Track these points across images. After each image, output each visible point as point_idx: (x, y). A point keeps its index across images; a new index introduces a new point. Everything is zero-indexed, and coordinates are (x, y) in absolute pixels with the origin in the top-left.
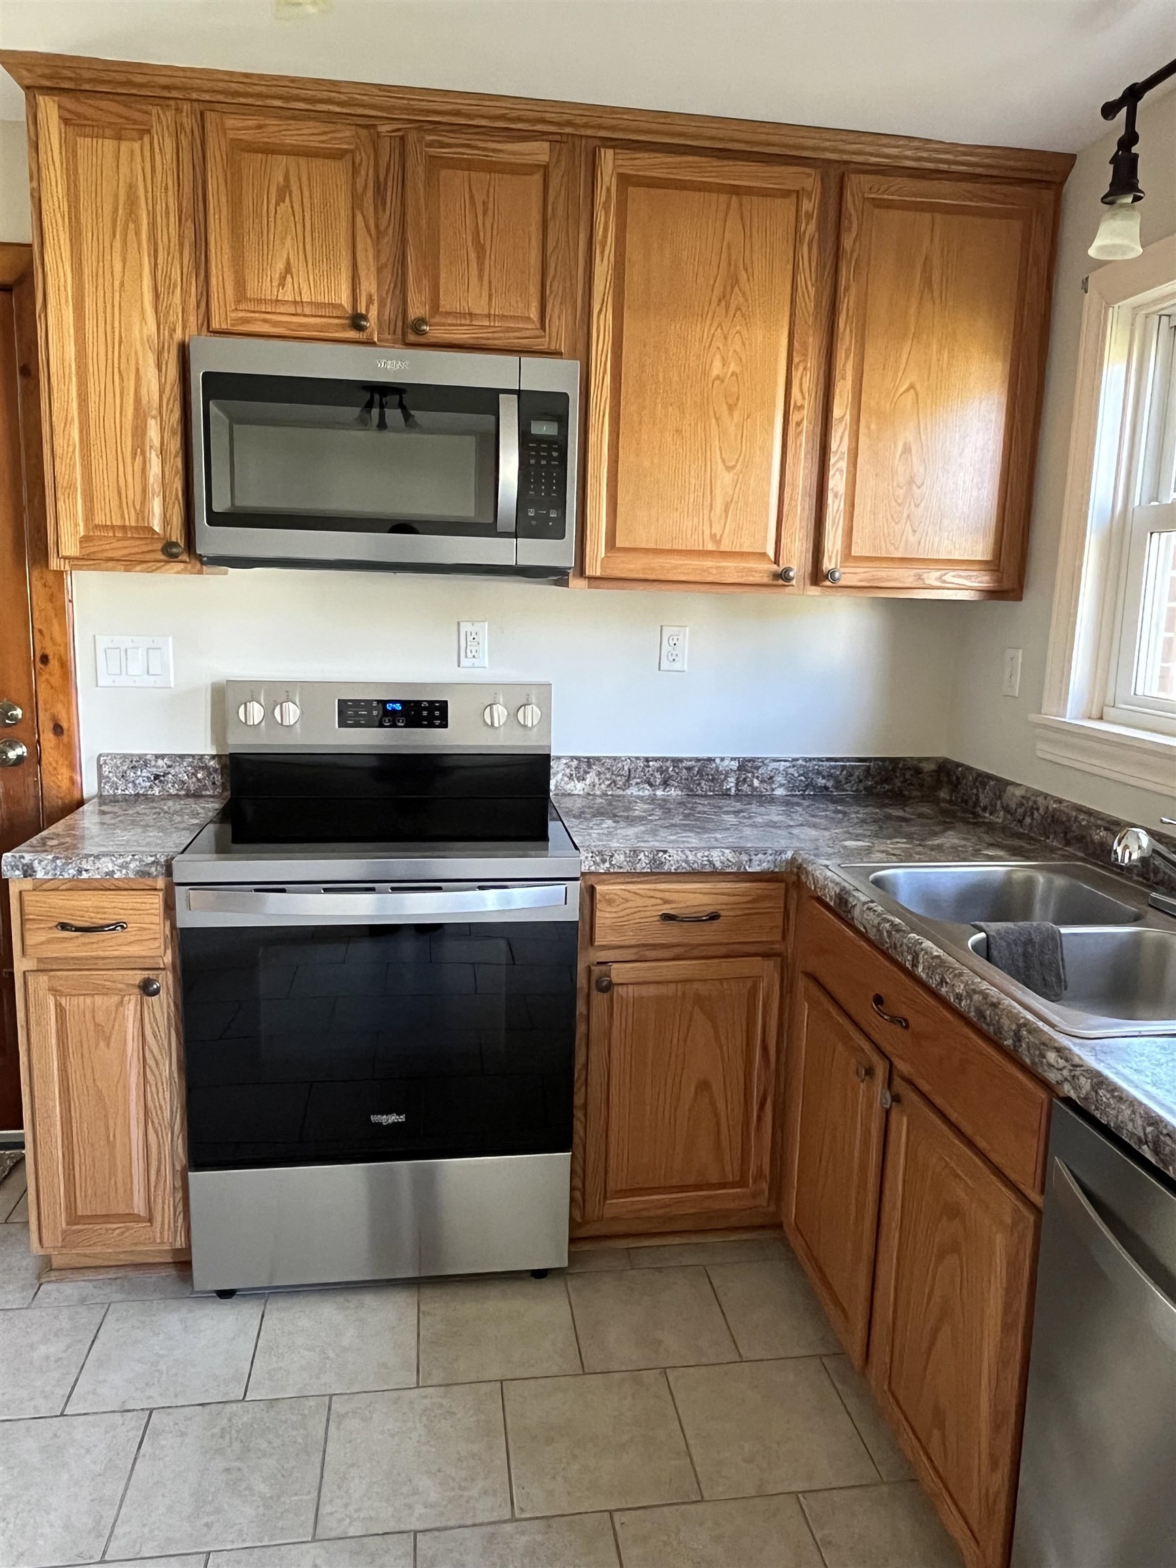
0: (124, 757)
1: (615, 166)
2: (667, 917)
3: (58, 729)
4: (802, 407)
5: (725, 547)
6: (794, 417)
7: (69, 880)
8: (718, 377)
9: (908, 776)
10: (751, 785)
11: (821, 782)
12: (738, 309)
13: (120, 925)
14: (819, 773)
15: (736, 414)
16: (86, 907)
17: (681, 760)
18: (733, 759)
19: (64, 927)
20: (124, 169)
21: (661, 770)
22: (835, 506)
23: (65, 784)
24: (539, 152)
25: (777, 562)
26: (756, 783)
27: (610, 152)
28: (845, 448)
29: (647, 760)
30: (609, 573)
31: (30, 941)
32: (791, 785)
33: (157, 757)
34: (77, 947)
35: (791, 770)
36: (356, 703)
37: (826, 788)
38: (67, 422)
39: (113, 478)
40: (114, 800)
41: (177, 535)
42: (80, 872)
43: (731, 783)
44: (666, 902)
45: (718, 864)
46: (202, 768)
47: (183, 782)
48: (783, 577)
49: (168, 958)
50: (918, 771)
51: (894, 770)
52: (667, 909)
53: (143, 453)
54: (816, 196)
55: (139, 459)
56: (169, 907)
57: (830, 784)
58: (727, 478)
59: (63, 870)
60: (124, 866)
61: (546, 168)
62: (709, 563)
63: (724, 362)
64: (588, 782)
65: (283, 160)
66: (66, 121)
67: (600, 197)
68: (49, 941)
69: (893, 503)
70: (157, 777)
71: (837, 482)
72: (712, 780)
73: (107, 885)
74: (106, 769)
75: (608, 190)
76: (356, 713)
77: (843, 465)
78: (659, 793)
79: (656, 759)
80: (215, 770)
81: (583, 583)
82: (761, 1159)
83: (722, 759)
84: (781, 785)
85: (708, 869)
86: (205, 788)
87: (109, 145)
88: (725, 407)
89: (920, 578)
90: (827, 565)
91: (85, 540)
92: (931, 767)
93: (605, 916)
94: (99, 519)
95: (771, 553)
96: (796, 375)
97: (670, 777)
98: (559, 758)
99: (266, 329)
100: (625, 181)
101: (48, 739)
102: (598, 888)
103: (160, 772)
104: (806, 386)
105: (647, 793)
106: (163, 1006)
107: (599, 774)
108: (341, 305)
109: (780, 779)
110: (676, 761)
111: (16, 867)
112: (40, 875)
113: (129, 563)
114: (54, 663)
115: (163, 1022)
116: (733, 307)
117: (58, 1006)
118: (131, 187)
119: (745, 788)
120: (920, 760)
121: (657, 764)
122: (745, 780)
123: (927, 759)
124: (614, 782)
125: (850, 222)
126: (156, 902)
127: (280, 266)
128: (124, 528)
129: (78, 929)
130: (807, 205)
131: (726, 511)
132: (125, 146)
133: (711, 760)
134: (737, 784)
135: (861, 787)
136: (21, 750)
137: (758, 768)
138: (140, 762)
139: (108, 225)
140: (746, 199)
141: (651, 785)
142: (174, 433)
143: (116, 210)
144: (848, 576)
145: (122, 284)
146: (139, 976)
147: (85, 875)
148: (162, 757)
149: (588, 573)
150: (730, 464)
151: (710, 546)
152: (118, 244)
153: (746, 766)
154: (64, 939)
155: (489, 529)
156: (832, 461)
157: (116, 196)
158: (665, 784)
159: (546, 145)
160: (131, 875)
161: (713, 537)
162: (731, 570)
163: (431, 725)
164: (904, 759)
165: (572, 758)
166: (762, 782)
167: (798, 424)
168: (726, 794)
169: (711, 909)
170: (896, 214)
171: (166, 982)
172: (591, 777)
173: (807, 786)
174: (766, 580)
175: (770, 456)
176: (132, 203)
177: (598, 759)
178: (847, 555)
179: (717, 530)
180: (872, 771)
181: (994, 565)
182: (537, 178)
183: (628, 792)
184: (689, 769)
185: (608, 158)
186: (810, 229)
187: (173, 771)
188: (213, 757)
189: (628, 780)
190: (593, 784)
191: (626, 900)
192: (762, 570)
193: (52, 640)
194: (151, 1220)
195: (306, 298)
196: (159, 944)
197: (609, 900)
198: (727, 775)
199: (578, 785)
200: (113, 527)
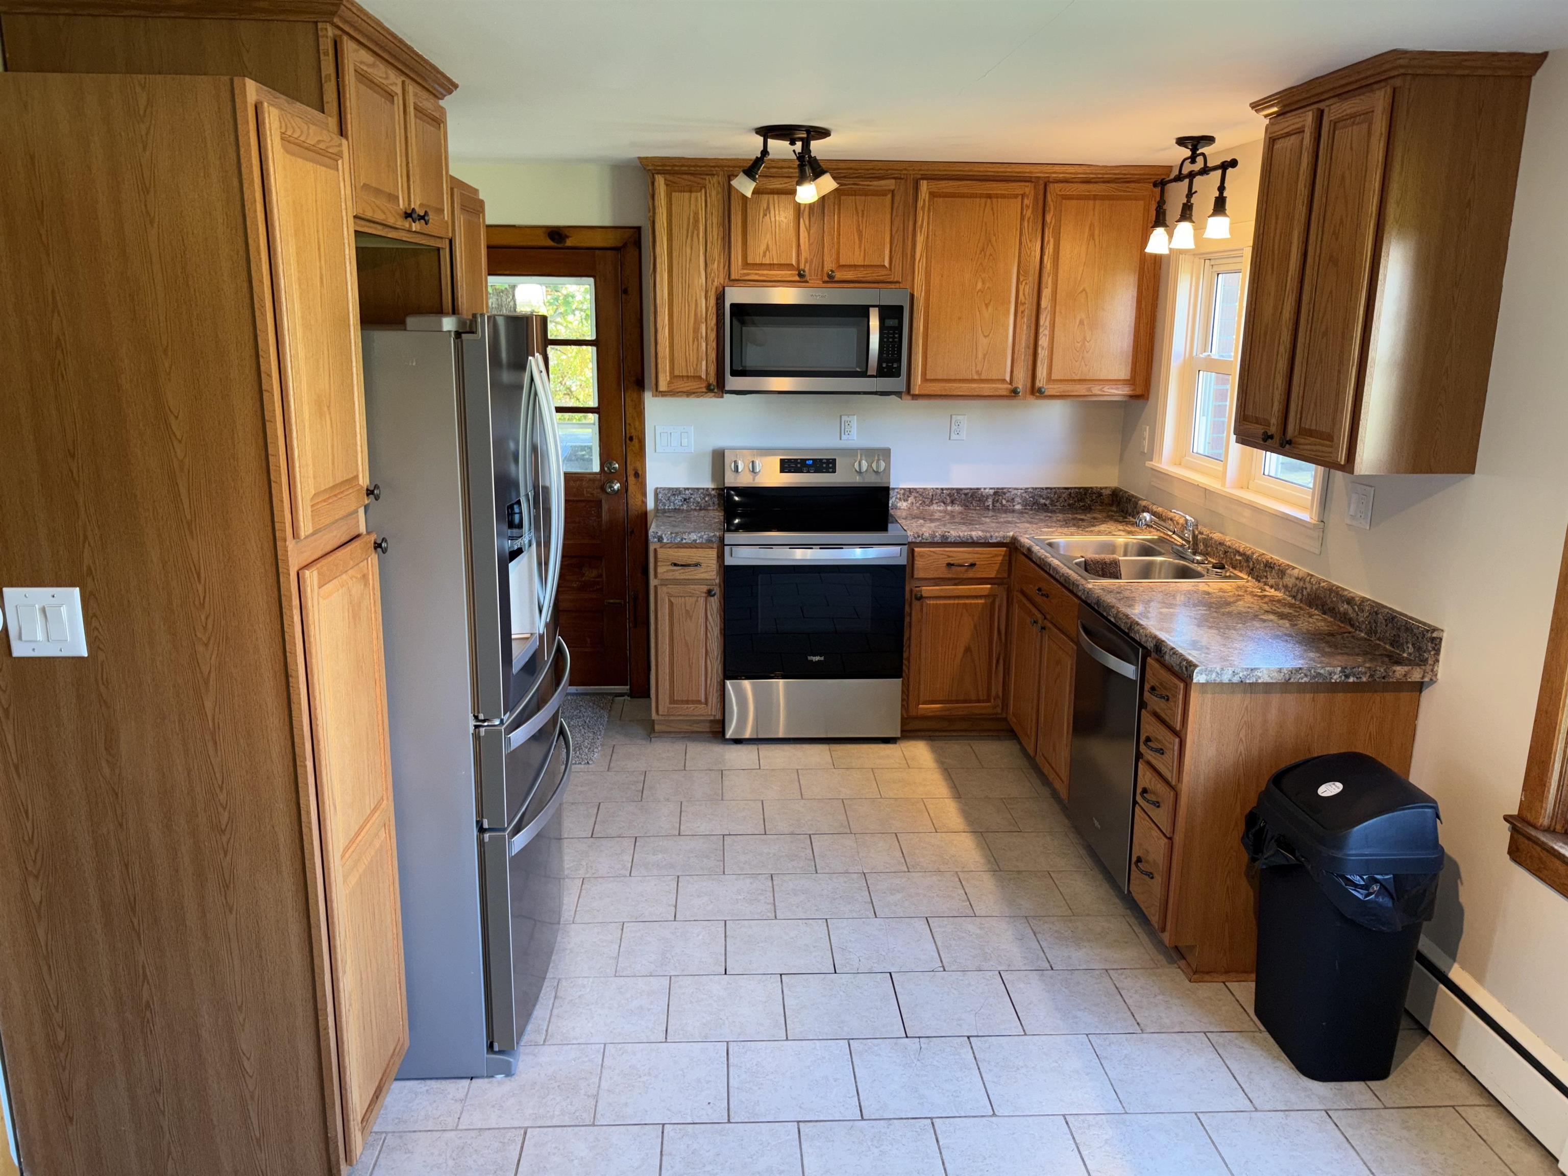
0: (669, 489)
1: (927, 189)
2: (949, 565)
3: (637, 475)
4: (1025, 303)
5: (983, 377)
6: (1021, 309)
7: (677, 544)
8: (980, 290)
9: (1094, 498)
10: (1001, 503)
11: (1042, 501)
12: (991, 255)
13: (697, 565)
14: (1041, 496)
15: (990, 308)
16: (683, 555)
17: (961, 489)
18: (991, 488)
19: (675, 565)
20: (693, 207)
21: (950, 495)
22: (1042, 353)
23: (639, 503)
24: (890, 184)
25: (1011, 383)
26: (1004, 502)
27: (925, 182)
28: (1047, 323)
29: (942, 489)
30: (923, 392)
31: (660, 570)
32: (1025, 504)
33: (686, 489)
34: (679, 573)
35: (1024, 495)
36: (790, 459)
37: (1045, 505)
39: (683, 353)
40: (664, 511)
41: (712, 380)
42: (682, 540)
43: (990, 502)
44: (949, 557)
45: (975, 538)
46: (708, 495)
47: (699, 503)
48: (1015, 392)
49: (717, 581)
50: (1100, 495)
51: (1085, 494)
52: (949, 560)
53: (698, 340)
54: (1031, 197)
55: (696, 343)
56: (721, 556)
57: (1048, 502)
58: (985, 341)
59: (675, 538)
60: (701, 537)
61: (893, 191)
62: (974, 385)
63: (983, 283)
64: (909, 502)
65: (766, 196)
66: (667, 185)
67: (920, 204)
68: (667, 571)
69: (1075, 351)
70: (685, 500)
71: (1043, 341)
72: (979, 501)
73: (693, 545)
74: (660, 496)
75: (924, 200)
76: (789, 466)
77: (1047, 332)
78: (949, 508)
79: (947, 489)
80: (714, 496)
81: (909, 398)
82: (997, 688)
83: (985, 489)
84: (1019, 503)
85: (970, 541)
86: (709, 505)
87: (687, 195)
88: (984, 305)
89: (1089, 389)
90: (1039, 384)
91: (670, 383)
92: (1108, 492)
93: (919, 563)
94: (677, 373)
95: (1008, 379)
96: (1021, 288)
97: (955, 499)
98: (894, 489)
99: (757, 278)
100: (933, 195)
101: (631, 480)
102: (916, 549)
103: (687, 497)
104: (1027, 293)
105: (942, 508)
106: (715, 603)
107: (915, 497)
108: (791, 265)
109: (1018, 500)
110: (959, 490)
111: (654, 537)
112: (665, 541)
113: (688, 394)
114: (635, 441)
115: (715, 610)
116: (988, 253)
117: (670, 601)
118: (696, 214)
119: (998, 505)
120: (1101, 488)
121: (948, 492)
122: (997, 501)
123: (1106, 488)
124: (924, 502)
125: (1050, 208)
126: (713, 553)
127: (763, 247)
128: (688, 376)
129: (682, 565)
130: (1026, 201)
131: (984, 359)
132: (694, 195)
133: (978, 489)
134: (993, 503)
135: (1066, 504)
136: (617, 486)
137: (1005, 494)
138: (676, 492)
139: (685, 232)
140: (995, 200)
141: (944, 503)
142: (712, 330)
143: (688, 225)
144: (1051, 389)
145: (690, 260)
146: (705, 588)
147: (684, 541)
148: (688, 489)
149: (912, 392)
150: (986, 334)
151: (976, 377)
152: (689, 241)
153: (999, 493)
154: (673, 571)
155: (864, 374)
156: (1041, 331)
157: (689, 219)
158: (952, 502)
159: (893, 181)
160: (704, 541)
161: (977, 372)
162: (986, 389)
163: (828, 472)
164: (1091, 488)
165: (901, 489)
166: (1008, 501)
167: (1022, 312)
168: (987, 508)
169: (971, 561)
170: (1074, 202)
171: (717, 590)
172: (911, 499)
173: (1034, 504)
174: (1005, 393)
175: (1007, 330)
176: (696, 221)
177: (915, 489)
178: (1049, 379)
179: (979, 368)
180: (1072, 495)
181: (1131, 382)
182: (889, 196)
183: (932, 508)
184: (966, 494)
185: (924, 185)
186: (1028, 213)
187: (693, 497)
188: (713, 489)
189: (932, 500)
190: (912, 503)
191: (930, 556)
192: (1003, 388)
193: (635, 429)
194: (706, 703)
195: (775, 262)
196: (715, 573)
197: (922, 556)
198: (987, 497)
199: (905, 504)
200: (683, 376)
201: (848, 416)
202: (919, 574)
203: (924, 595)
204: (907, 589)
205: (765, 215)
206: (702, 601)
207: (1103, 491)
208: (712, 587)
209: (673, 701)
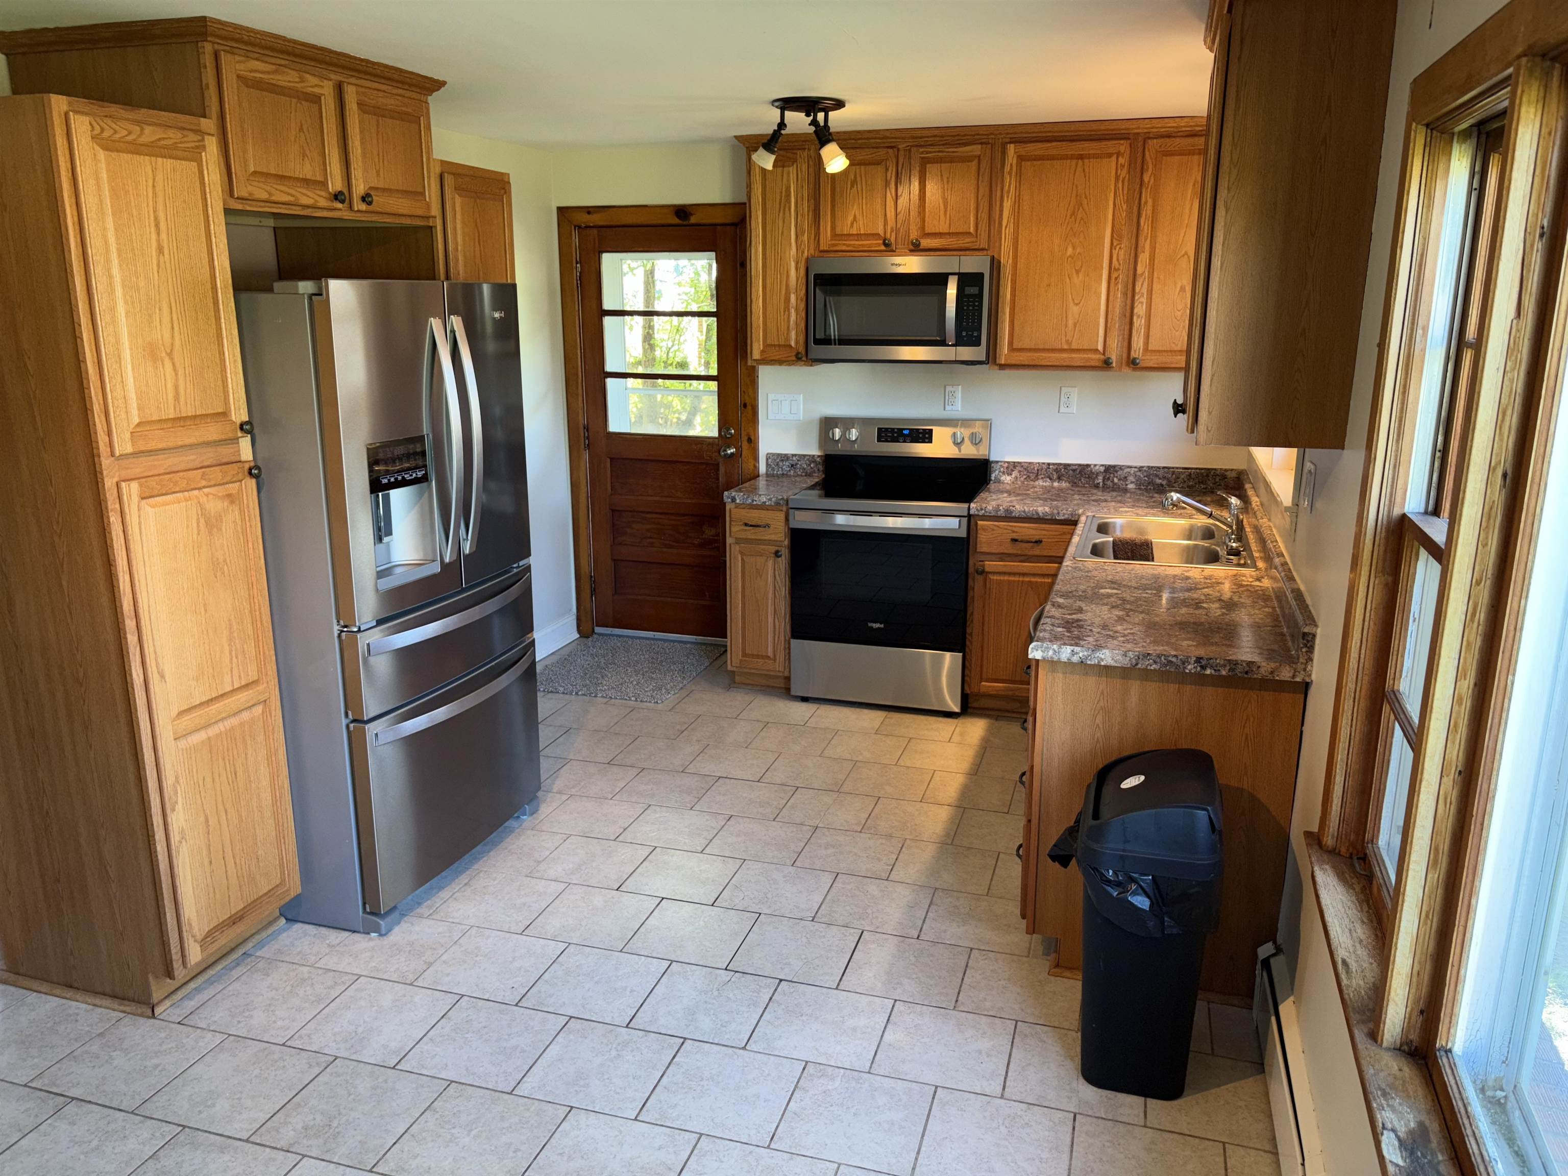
0: (779, 455)
1: (1015, 152)
2: (1014, 540)
3: (750, 440)
4: (1119, 269)
5: (1074, 346)
6: (1114, 275)
7: (749, 504)
8: (1070, 256)
9: (1217, 480)
10: (1113, 481)
11: (1158, 481)
12: (1082, 219)
13: (767, 526)
14: (1157, 476)
15: (1081, 275)
16: (755, 516)
17: (1069, 465)
18: (1102, 465)
19: (746, 525)
20: (785, 180)
21: (1056, 471)
22: (1140, 322)
23: (752, 467)
24: (976, 149)
25: (1104, 354)
26: (1116, 480)
27: (1012, 146)
28: (1145, 290)
29: (1049, 464)
30: (1009, 362)
31: (733, 529)
32: (1139, 483)
33: (794, 455)
34: (751, 534)
35: (1139, 473)
36: (887, 429)
37: (1162, 485)
38: (757, 298)
39: (775, 321)
40: (773, 476)
41: (802, 349)
42: (753, 501)
43: (1100, 480)
44: (1014, 532)
45: (1040, 514)
46: (814, 462)
47: (804, 469)
48: (1107, 364)
49: (786, 541)
50: (1224, 477)
51: (1207, 476)
52: (1014, 536)
53: (789, 310)
54: (1127, 156)
55: (787, 313)
56: (787, 519)
57: (1164, 483)
58: (1076, 309)
59: (747, 500)
60: (770, 499)
61: (979, 157)
62: (1065, 355)
63: (1074, 248)
64: (1013, 476)
67: (1007, 168)
68: (740, 530)
69: (1174, 320)
70: (792, 466)
71: (1141, 309)
72: (1089, 477)
73: (763, 507)
74: (771, 461)
75: (1011, 165)
76: (886, 435)
77: (1144, 300)
78: (1056, 484)
79: (1054, 464)
80: (820, 463)
81: (997, 367)
83: (1095, 465)
84: (1132, 482)
85: (1034, 516)
86: (814, 472)
87: (779, 170)
88: (1074, 272)
90: (1134, 355)
91: (762, 352)
92: (1234, 474)
93: (983, 537)
94: (769, 342)
95: (1100, 348)
96: (1115, 253)
97: (1063, 475)
98: (997, 462)
99: (844, 248)
100: (1021, 158)
101: (745, 445)
102: (979, 522)
103: (794, 463)
104: (1121, 257)
105: (1048, 484)
106: (783, 562)
107: (1020, 471)
108: (879, 234)
109: (1131, 478)
110: (1066, 466)
111: (728, 498)
112: (738, 501)
113: (780, 362)
114: (749, 407)
115: (783, 571)
116: (1079, 216)
117: (742, 559)
118: (788, 188)
119: (1109, 483)
120: (1226, 470)
121: (1055, 467)
122: (1109, 478)
123: (1232, 470)
124: (1029, 476)
125: (1148, 166)
126: (782, 516)
127: (851, 218)
128: (779, 346)
129: (751, 526)
130: (1121, 160)
131: (1075, 327)
132: (786, 169)
133: (1088, 466)
134: (1104, 481)
135: (1185, 486)
136: (733, 450)
137: (1117, 472)
138: (784, 458)
139: (778, 206)
140: (1086, 161)
141: (1051, 479)
142: (802, 300)
143: (781, 199)
144: (1148, 361)
145: (782, 232)
146: (773, 549)
147: (755, 503)
148: (795, 455)
149: (998, 362)
150: (1076, 302)
151: (1066, 347)
152: (781, 214)
153: (1110, 470)
154: (746, 530)
155: (942, 343)
157: (781, 192)
158: (1059, 478)
159: (979, 146)
160: (773, 504)
161: (1067, 341)
162: (1077, 359)
163: (924, 442)
164: (1215, 469)
165: (1005, 462)
166: (1119, 480)
167: (1116, 279)
168: (1097, 486)
169: (1037, 538)
170: (1177, 158)
171: (785, 553)
172: (1015, 473)
173: (1149, 483)
174: (1097, 364)
175: (1099, 297)
176: (788, 196)
177: (1019, 463)
178: (1146, 349)
179: (1069, 337)
180: (1193, 476)
182: (975, 162)
183: (1037, 483)
184: (1074, 470)
185: (1011, 148)
186: (1124, 173)
187: (800, 463)
188: (819, 456)
189: (1037, 476)
190: (1016, 478)
191: (993, 530)
192: (1096, 358)
193: (749, 396)
194: (775, 660)
195: (862, 232)
196: (783, 535)
197: (985, 529)
198: (1097, 474)
199: (1008, 478)
200: (774, 345)
201: (953, 385)
202: (983, 547)
203: (987, 569)
204: (971, 562)
205: (852, 186)
206: (770, 563)
207: (1227, 473)
208: (779, 549)
209: (745, 654)
